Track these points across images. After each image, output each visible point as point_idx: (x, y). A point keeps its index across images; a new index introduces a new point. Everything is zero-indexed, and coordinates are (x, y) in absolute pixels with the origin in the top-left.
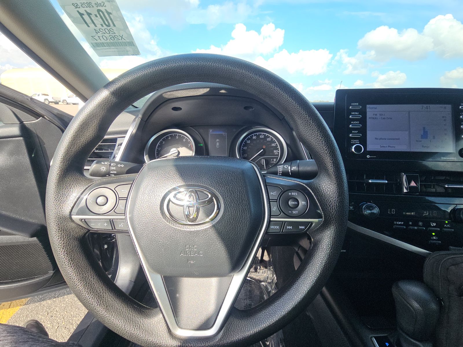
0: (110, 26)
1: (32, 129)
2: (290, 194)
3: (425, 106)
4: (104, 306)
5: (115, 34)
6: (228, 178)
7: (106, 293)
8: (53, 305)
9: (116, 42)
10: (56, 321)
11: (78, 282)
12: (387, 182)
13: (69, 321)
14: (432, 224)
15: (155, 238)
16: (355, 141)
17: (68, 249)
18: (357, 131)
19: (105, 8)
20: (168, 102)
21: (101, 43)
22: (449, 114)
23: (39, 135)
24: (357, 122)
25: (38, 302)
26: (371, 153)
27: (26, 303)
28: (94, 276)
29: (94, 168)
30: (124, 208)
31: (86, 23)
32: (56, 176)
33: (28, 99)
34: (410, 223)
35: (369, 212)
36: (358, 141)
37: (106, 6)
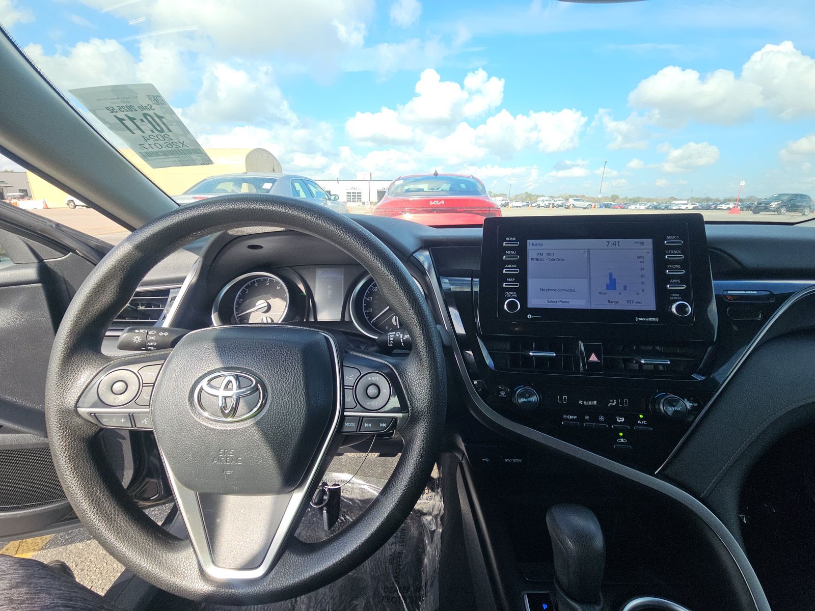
0: (163, 132)
1: (56, 269)
2: (370, 378)
3: (612, 241)
4: (115, 532)
5: (172, 141)
6: (282, 358)
7: (118, 515)
8: (86, 551)
9: (175, 150)
10: (88, 577)
11: (82, 498)
12: (555, 355)
13: (110, 579)
14: (619, 419)
15: (180, 439)
16: (511, 293)
17: (70, 453)
18: (514, 279)
19: (154, 111)
20: (235, 241)
21: (153, 152)
22: (648, 252)
23: (67, 279)
24: (513, 266)
25: (61, 546)
26: (535, 311)
27: (42, 548)
28: (104, 492)
29: (125, 337)
30: (149, 398)
31: (129, 129)
32: (59, 356)
33: (52, 226)
34: (587, 417)
35: (522, 400)
36: (515, 293)
37: (154, 109)
